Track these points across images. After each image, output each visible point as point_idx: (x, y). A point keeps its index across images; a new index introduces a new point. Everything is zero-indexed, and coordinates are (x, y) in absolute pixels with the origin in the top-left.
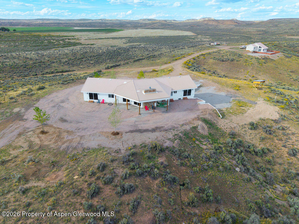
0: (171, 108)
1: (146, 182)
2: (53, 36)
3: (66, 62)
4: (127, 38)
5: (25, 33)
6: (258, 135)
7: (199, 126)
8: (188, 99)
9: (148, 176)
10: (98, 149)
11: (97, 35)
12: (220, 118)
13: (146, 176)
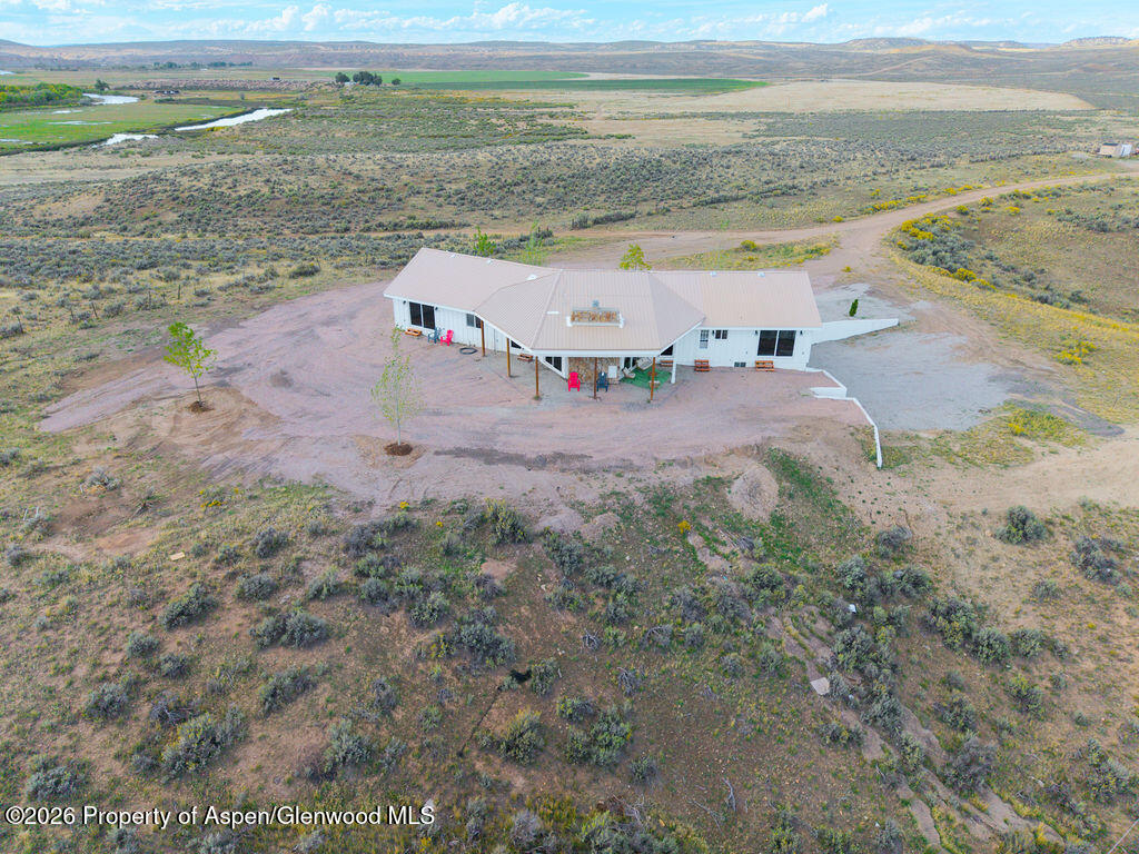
0: (676, 396)
1: (382, 629)
2: (506, 105)
3: (458, 192)
4: (767, 115)
5: (423, 91)
6: (1031, 574)
7: (738, 484)
8: (777, 371)
9: (402, 612)
10: (307, 486)
11: (659, 101)
12: (871, 467)
13: (394, 609)
